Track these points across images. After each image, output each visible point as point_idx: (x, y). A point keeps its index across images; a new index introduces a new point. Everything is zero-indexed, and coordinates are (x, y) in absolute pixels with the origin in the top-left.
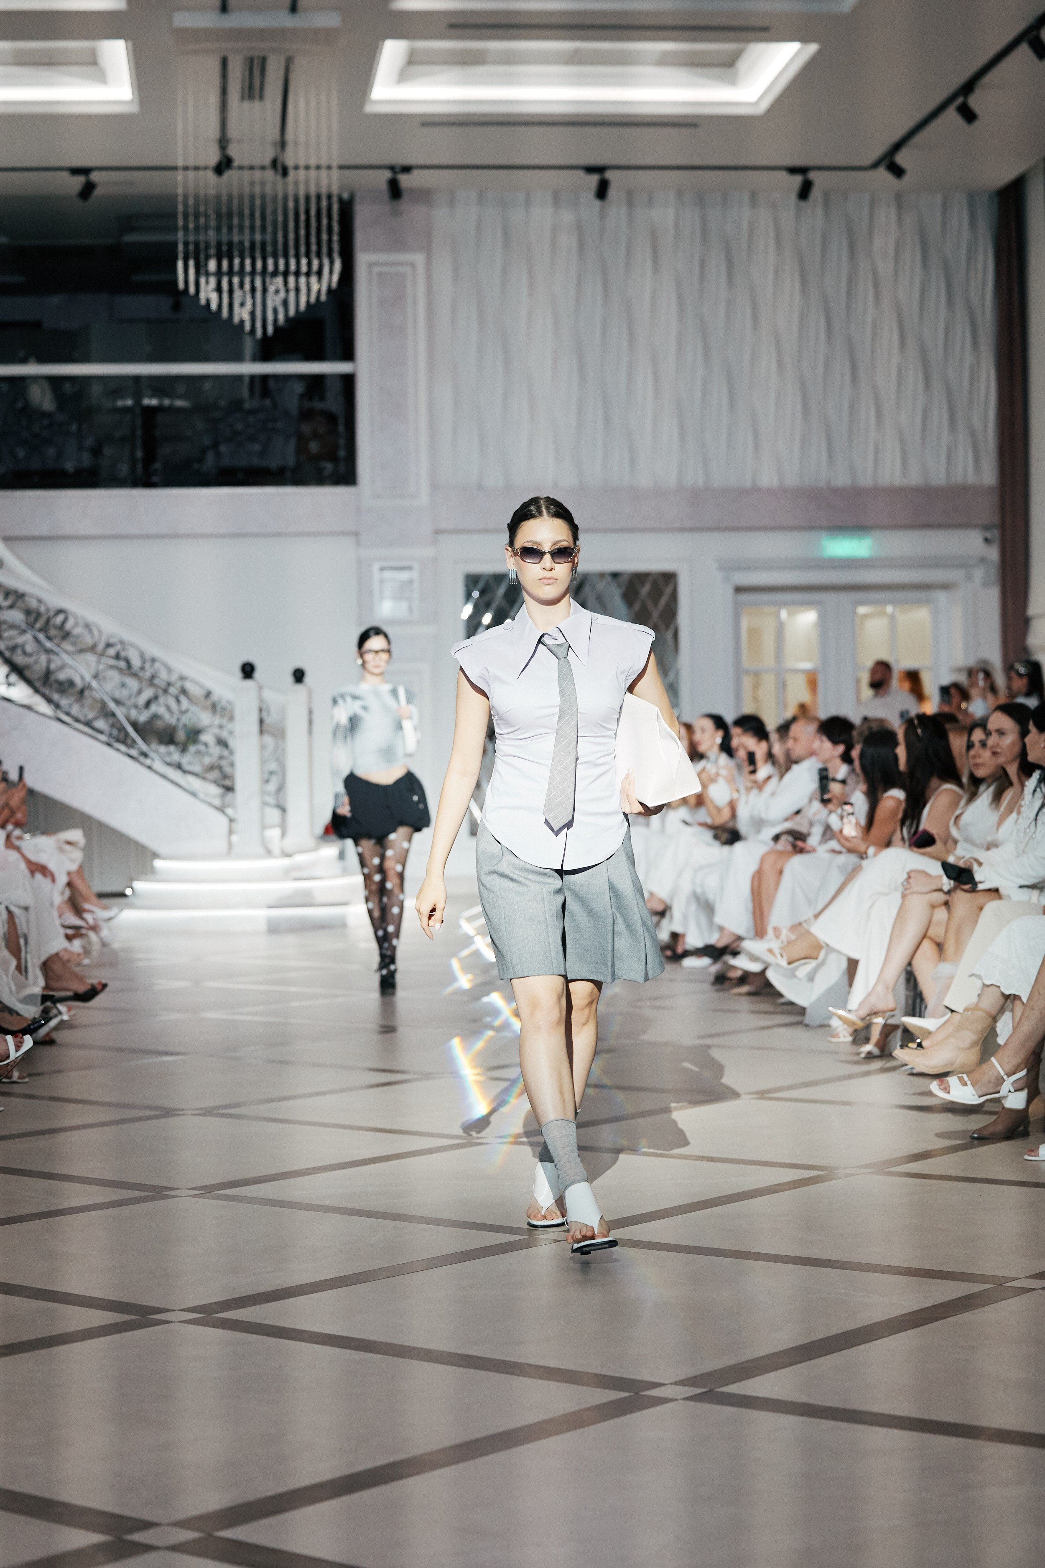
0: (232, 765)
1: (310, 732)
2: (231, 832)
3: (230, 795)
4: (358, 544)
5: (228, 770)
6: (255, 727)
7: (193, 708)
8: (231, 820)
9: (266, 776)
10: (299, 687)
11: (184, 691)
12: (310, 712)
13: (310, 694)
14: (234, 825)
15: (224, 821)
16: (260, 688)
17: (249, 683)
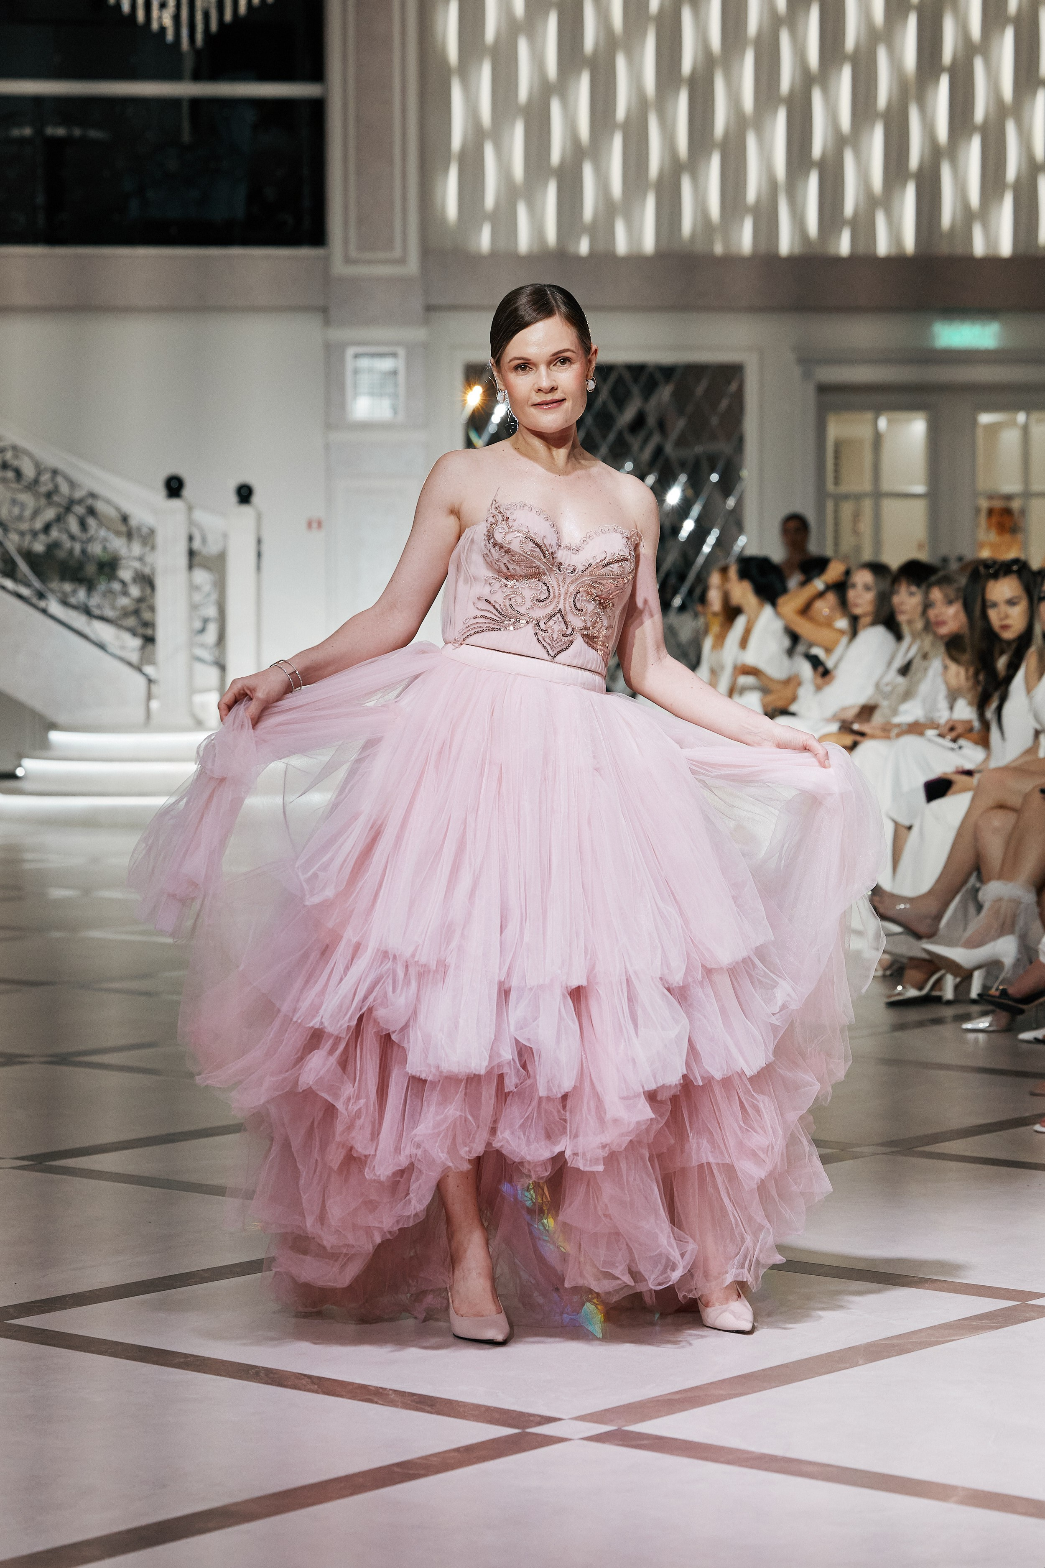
0: (152, 609)
1: (259, 568)
2: (149, 697)
3: (149, 647)
4: (327, 323)
5: (146, 616)
6: (183, 560)
7: (103, 533)
8: (150, 681)
9: (198, 625)
10: (245, 509)
11: (92, 511)
12: (259, 542)
13: (259, 517)
14: (154, 688)
15: (141, 681)
16: (190, 509)
17: (176, 504)
